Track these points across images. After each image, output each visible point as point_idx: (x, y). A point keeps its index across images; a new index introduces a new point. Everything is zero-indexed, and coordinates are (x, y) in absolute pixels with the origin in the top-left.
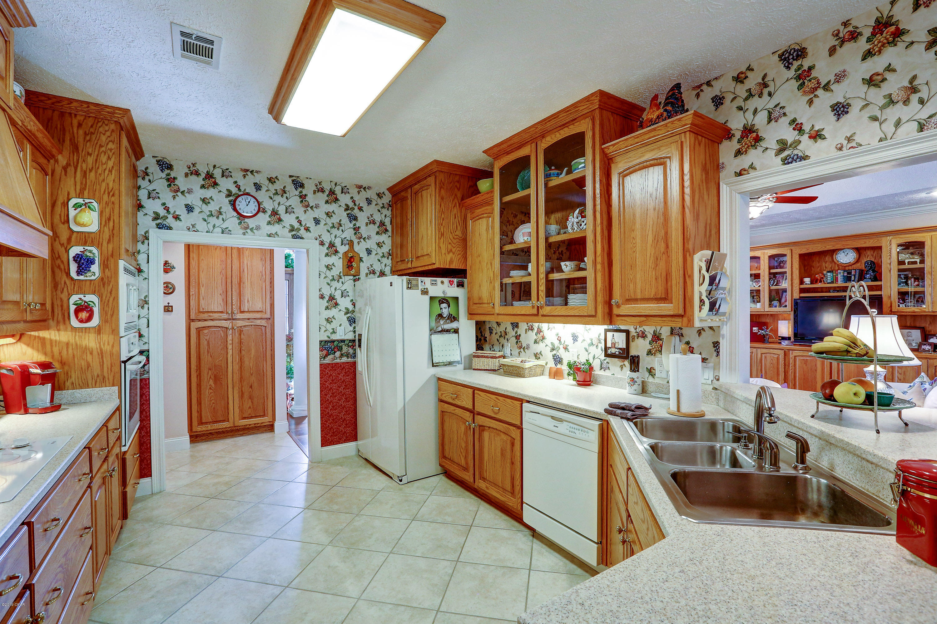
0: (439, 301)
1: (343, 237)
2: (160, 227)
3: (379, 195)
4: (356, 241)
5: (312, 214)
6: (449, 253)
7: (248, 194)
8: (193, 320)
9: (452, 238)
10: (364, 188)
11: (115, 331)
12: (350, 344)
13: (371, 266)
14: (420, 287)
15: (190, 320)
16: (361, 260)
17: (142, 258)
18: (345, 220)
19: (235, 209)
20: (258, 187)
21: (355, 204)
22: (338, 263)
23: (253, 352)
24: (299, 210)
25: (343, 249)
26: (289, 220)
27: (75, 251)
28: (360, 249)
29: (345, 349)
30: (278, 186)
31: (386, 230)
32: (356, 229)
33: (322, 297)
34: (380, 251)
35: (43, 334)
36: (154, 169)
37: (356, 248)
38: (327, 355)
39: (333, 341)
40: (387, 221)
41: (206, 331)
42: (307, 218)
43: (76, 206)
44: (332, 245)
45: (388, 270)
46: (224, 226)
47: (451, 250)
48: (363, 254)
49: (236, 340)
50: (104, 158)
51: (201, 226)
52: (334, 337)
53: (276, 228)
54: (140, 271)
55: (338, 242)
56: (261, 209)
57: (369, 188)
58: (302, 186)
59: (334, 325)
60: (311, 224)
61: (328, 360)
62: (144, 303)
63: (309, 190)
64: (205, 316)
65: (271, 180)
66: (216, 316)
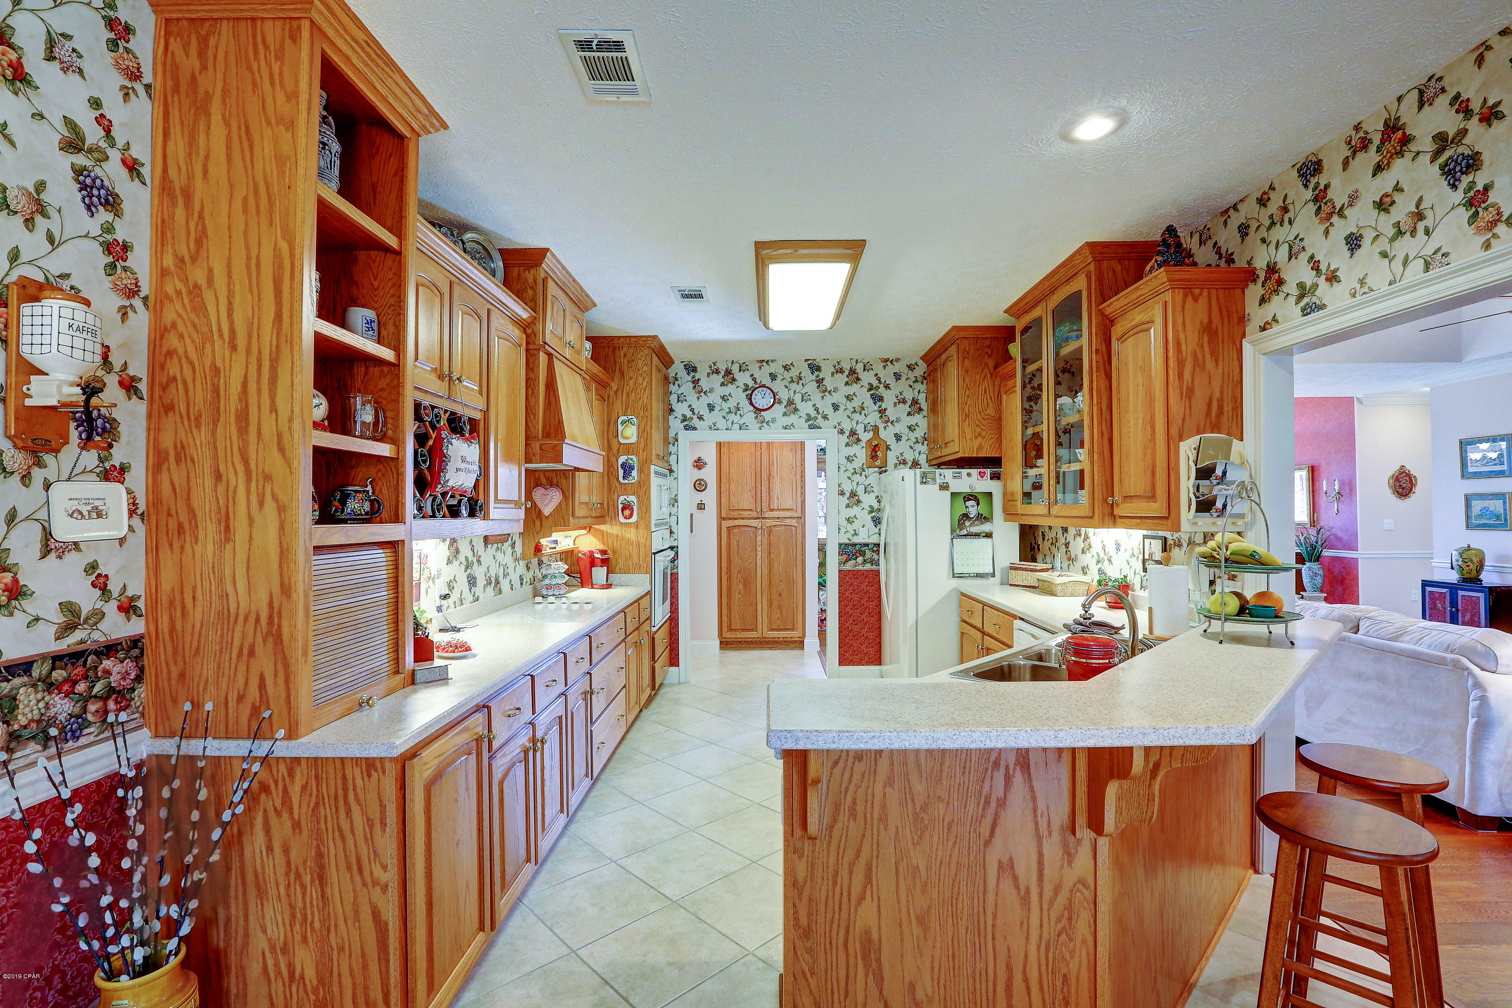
0: (964, 497)
1: (866, 422)
2: (687, 428)
3: (910, 367)
4: (881, 426)
5: (830, 399)
6: (976, 438)
7: (764, 386)
8: (724, 519)
9: (980, 419)
10: (892, 362)
11: (648, 527)
12: (875, 549)
13: (901, 454)
14: (939, 480)
15: (721, 519)
16: (888, 448)
17: (673, 459)
18: (869, 402)
19: (751, 404)
20: (773, 377)
21: (880, 382)
22: (861, 453)
23: (782, 555)
24: (816, 397)
25: (865, 437)
26: (806, 408)
27: (622, 459)
28: (887, 435)
29: (868, 554)
30: (794, 373)
31: (920, 409)
32: (882, 412)
33: (842, 493)
34: (912, 436)
35: (603, 527)
36: (682, 373)
37: (882, 434)
38: (847, 560)
39: (855, 545)
40: (922, 398)
41: (736, 531)
42: (825, 406)
43: (623, 423)
44: (853, 433)
45: (922, 459)
46: (741, 422)
47: (980, 435)
48: (891, 441)
49: (765, 541)
50: (640, 380)
51: (722, 424)
52: (856, 540)
53: (793, 419)
54: (671, 471)
55: (860, 429)
56: (777, 401)
57: (897, 360)
58: (819, 369)
59: (857, 525)
60: (829, 411)
61: (849, 566)
62: (674, 501)
63: (826, 373)
64: (735, 514)
65: (786, 368)
66: (746, 514)
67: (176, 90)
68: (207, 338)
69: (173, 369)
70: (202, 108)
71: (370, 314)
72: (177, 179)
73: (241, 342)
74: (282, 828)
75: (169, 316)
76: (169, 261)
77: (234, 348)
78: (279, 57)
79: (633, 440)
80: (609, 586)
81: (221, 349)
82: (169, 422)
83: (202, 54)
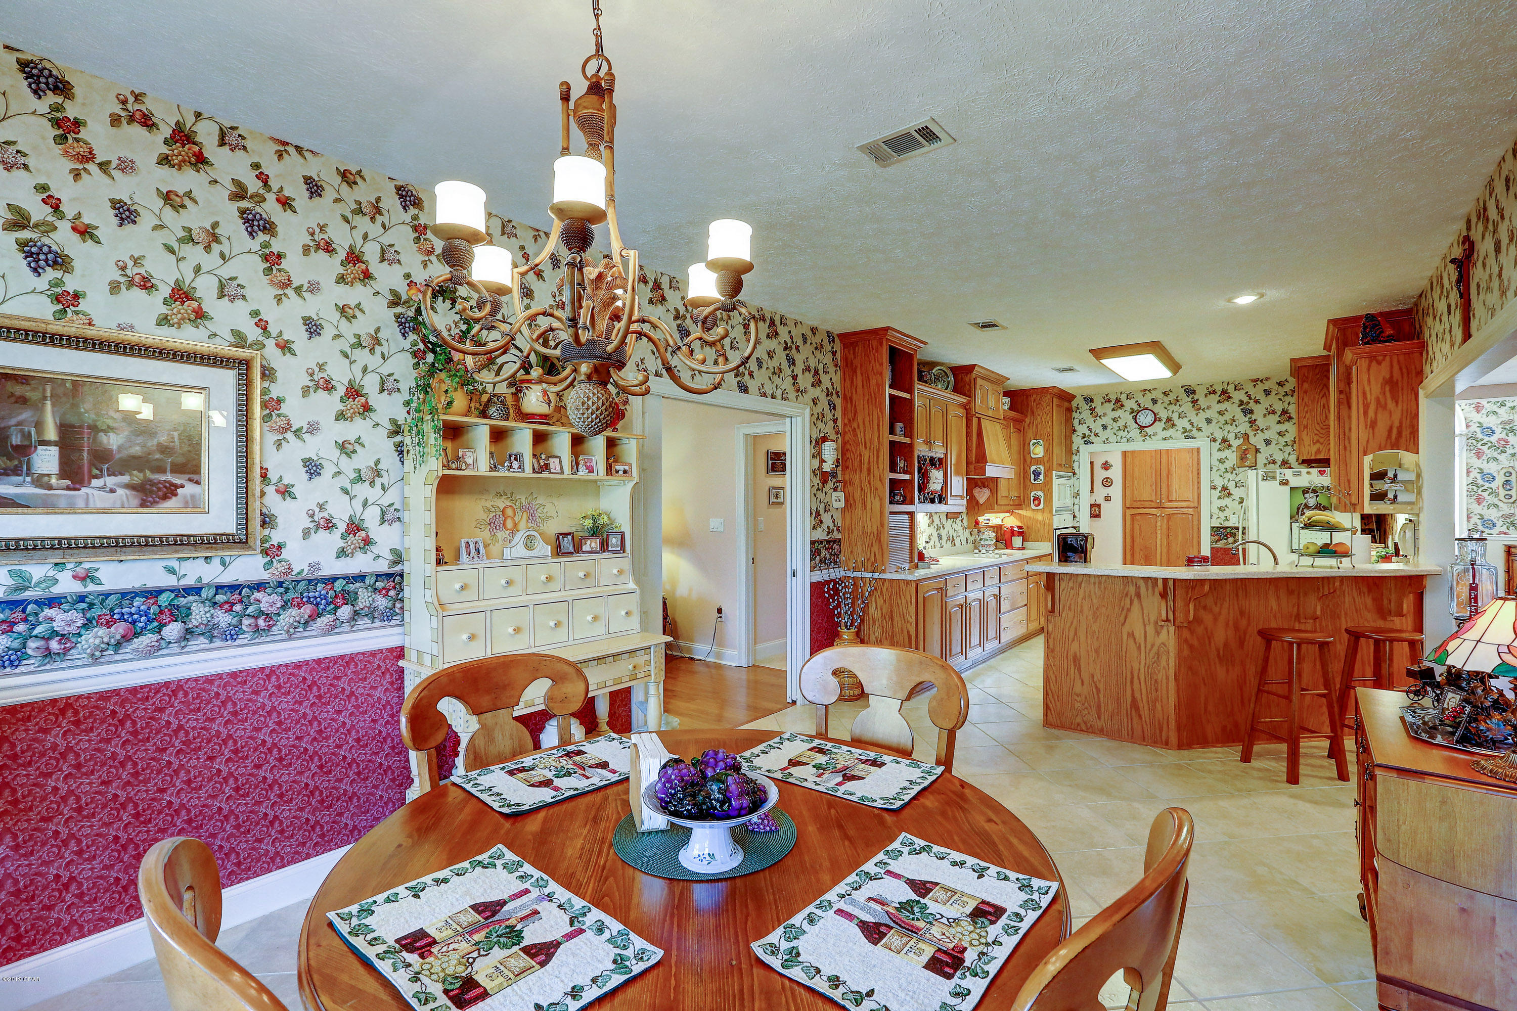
0: (1303, 491)
1: (1237, 431)
2: (1086, 443)
3: (1280, 384)
4: (1251, 434)
5: (1203, 415)
6: (1314, 444)
7: (1147, 409)
8: (1128, 508)
9: (1318, 428)
10: (1262, 381)
11: (1051, 511)
13: (1271, 456)
14: (1278, 478)
15: (1126, 508)
16: (1257, 451)
17: (1075, 465)
18: (1239, 415)
19: (1136, 423)
20: (1154, 401)
21: (1250, 398)
22: (1232, 457)
23: (1180, 538)
24: (1192, 414)
25: (1235, 443)
26: (1182, 423)
27: (1033, 468)
28: (1257, 440)
30: (1172, 397)
31: (1290, 418)
32: (1252, 422)
33: (1214, 488)
34: (1282, 441)
35: (1020, 512)
36: (1082, 404)
37: (1252, 440)
38: (1219, 540)
39: (1226, 528)
40: (1292, 409)
41: (1138, 517)
42: (1199, 420)
43: (1034, 444)
44: (1224, 440)
45: (1292, 459)
46: (1128, 437)
47: (1318, 441)
48: (1261, 446)
49: (1165, 526)
50: (1045, 416)
51: (1113, 439)
52: (1226, 524)
53: (1171, 432)
54: (1074, 474)
55: (1231, 437)
56: (1156, 419)
57: (1267, 379)
58: (1194, 392)
59: (1227, 513)
60: (1203, 424)
61: (1221, 544)
62: (1077, 495)
63: (1200, 395)
64: (1138, 504)
65: (1165, 394)
66: (1147, 504)
67: (847, 366)
68: (858, 445)
69: (848, 455)
70: (855, 372)
71: (901, 425)
72: (848, 395)
73: (868, 446)
74: (880, 601)
75: (847, 438)
76: (846, 421)
77: (866, 447)
78: (877, 352)
79: (1041, 455)
80: (1024, 549)
81: (862, 448)
82: (847, 472)
83: (854, 353)
